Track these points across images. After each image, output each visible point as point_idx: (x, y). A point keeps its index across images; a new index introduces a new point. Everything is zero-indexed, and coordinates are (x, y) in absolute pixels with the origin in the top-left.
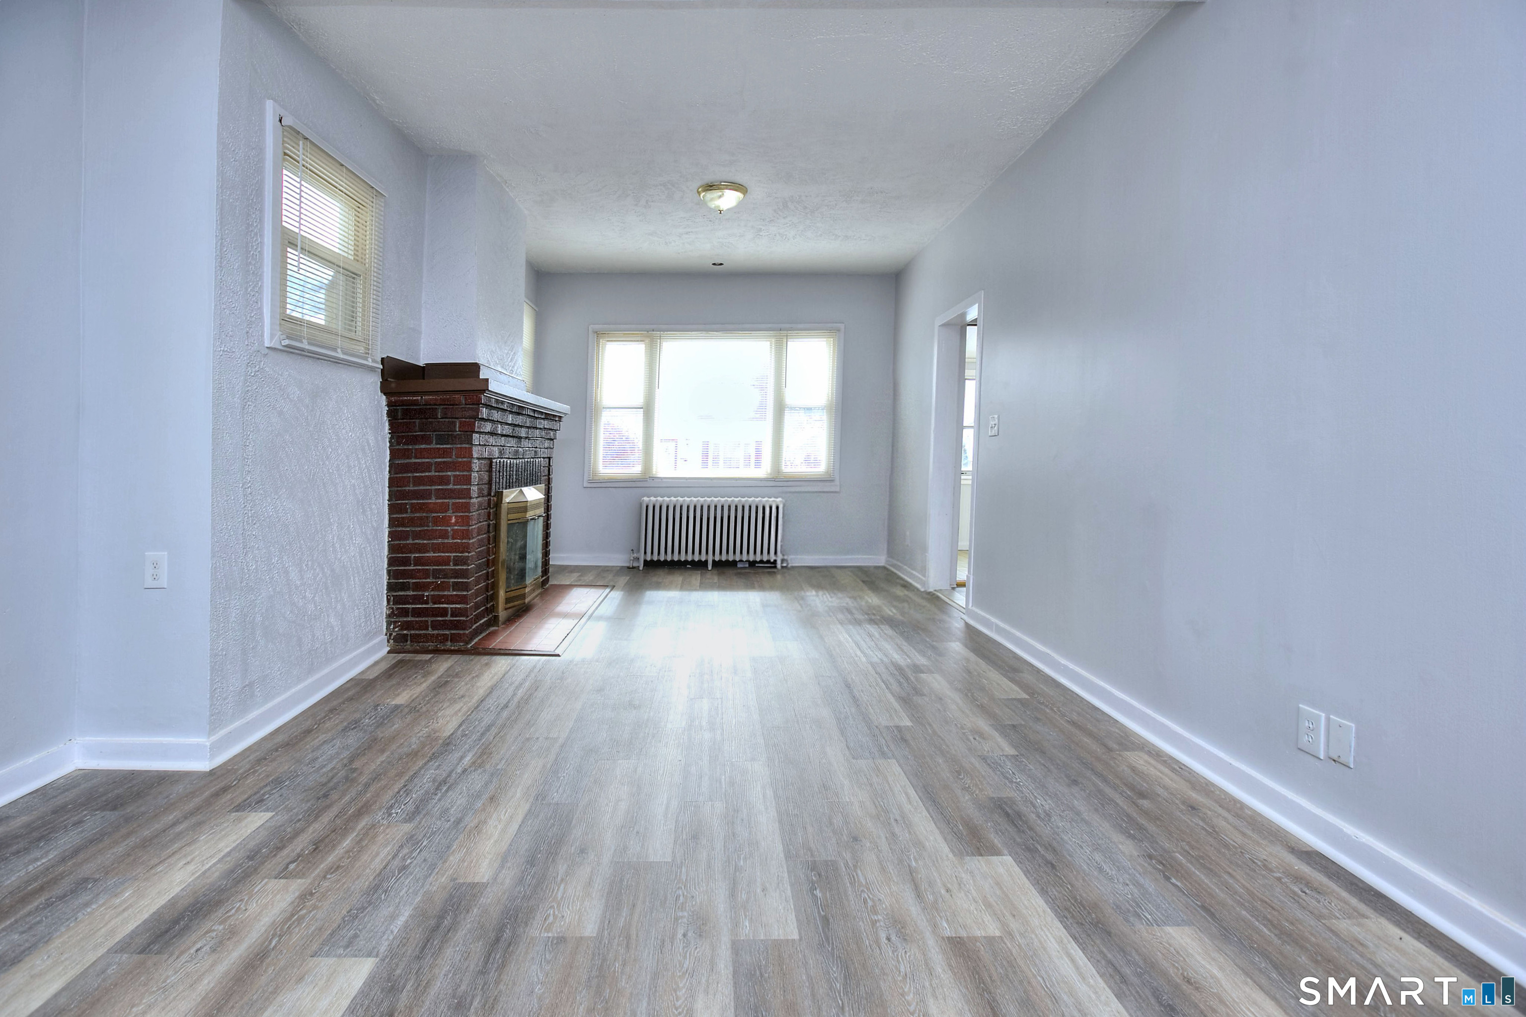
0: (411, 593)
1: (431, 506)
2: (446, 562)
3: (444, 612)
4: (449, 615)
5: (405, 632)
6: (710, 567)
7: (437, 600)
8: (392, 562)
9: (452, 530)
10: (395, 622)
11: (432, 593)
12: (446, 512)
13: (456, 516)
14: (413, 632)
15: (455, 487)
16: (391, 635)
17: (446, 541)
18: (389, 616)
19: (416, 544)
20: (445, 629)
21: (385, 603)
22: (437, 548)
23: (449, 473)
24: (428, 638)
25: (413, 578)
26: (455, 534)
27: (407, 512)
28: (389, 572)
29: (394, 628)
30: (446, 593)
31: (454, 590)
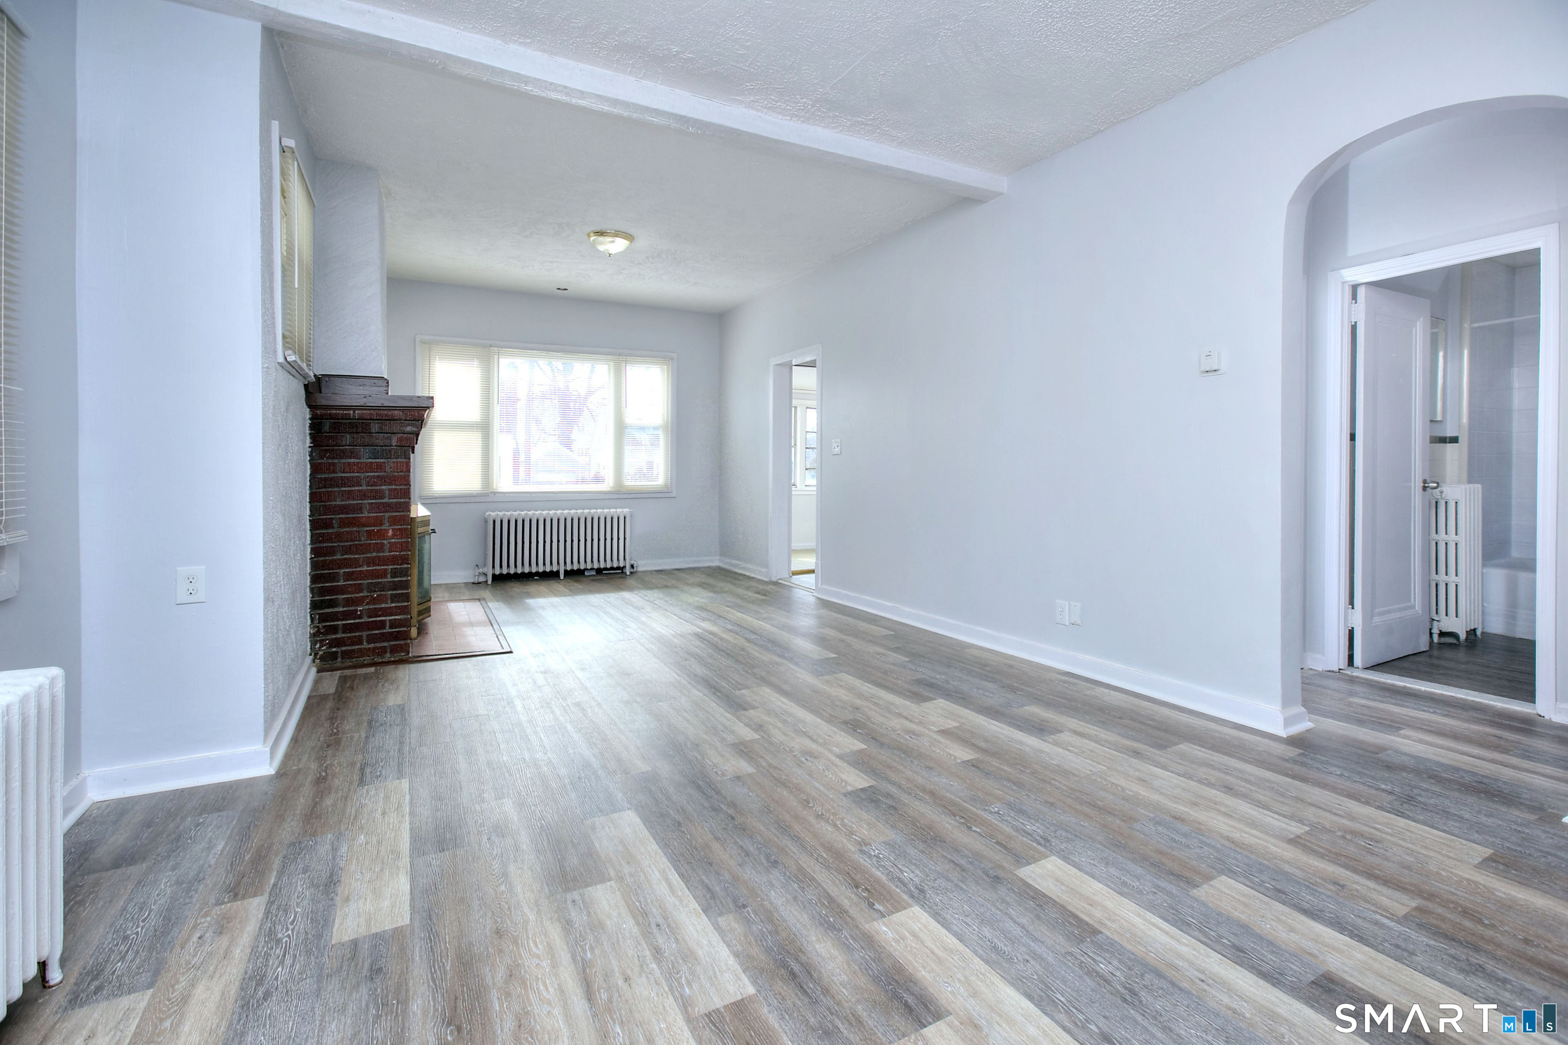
0: (341, 609)
1: (364, 520)
2: (384, 574)
3: (382, 625)
4: (387, 627)
5: (334, 650)
6: (562, 576)
7: (374, 613)
8: (315, 579)
9: (389, 543)
10: (321, 641)
11: (367, 607)
12: (381, 525)
13: (393, 529)
14: (344, 648)
15: (391, 501)
16: (316, 654)
17: (381, 554)
18: (313, 636)
19: (345, 559)
20: (384, 641)
21: (309, 622)
22: (370, 562)
23: (384, 487)
24: (362, 653)
25: (343, 594)
26: (392, 547)
27: (333, 528)
28: (312, 590)
29: (320, 647)
30: (383, 606)
31: (392, 602)
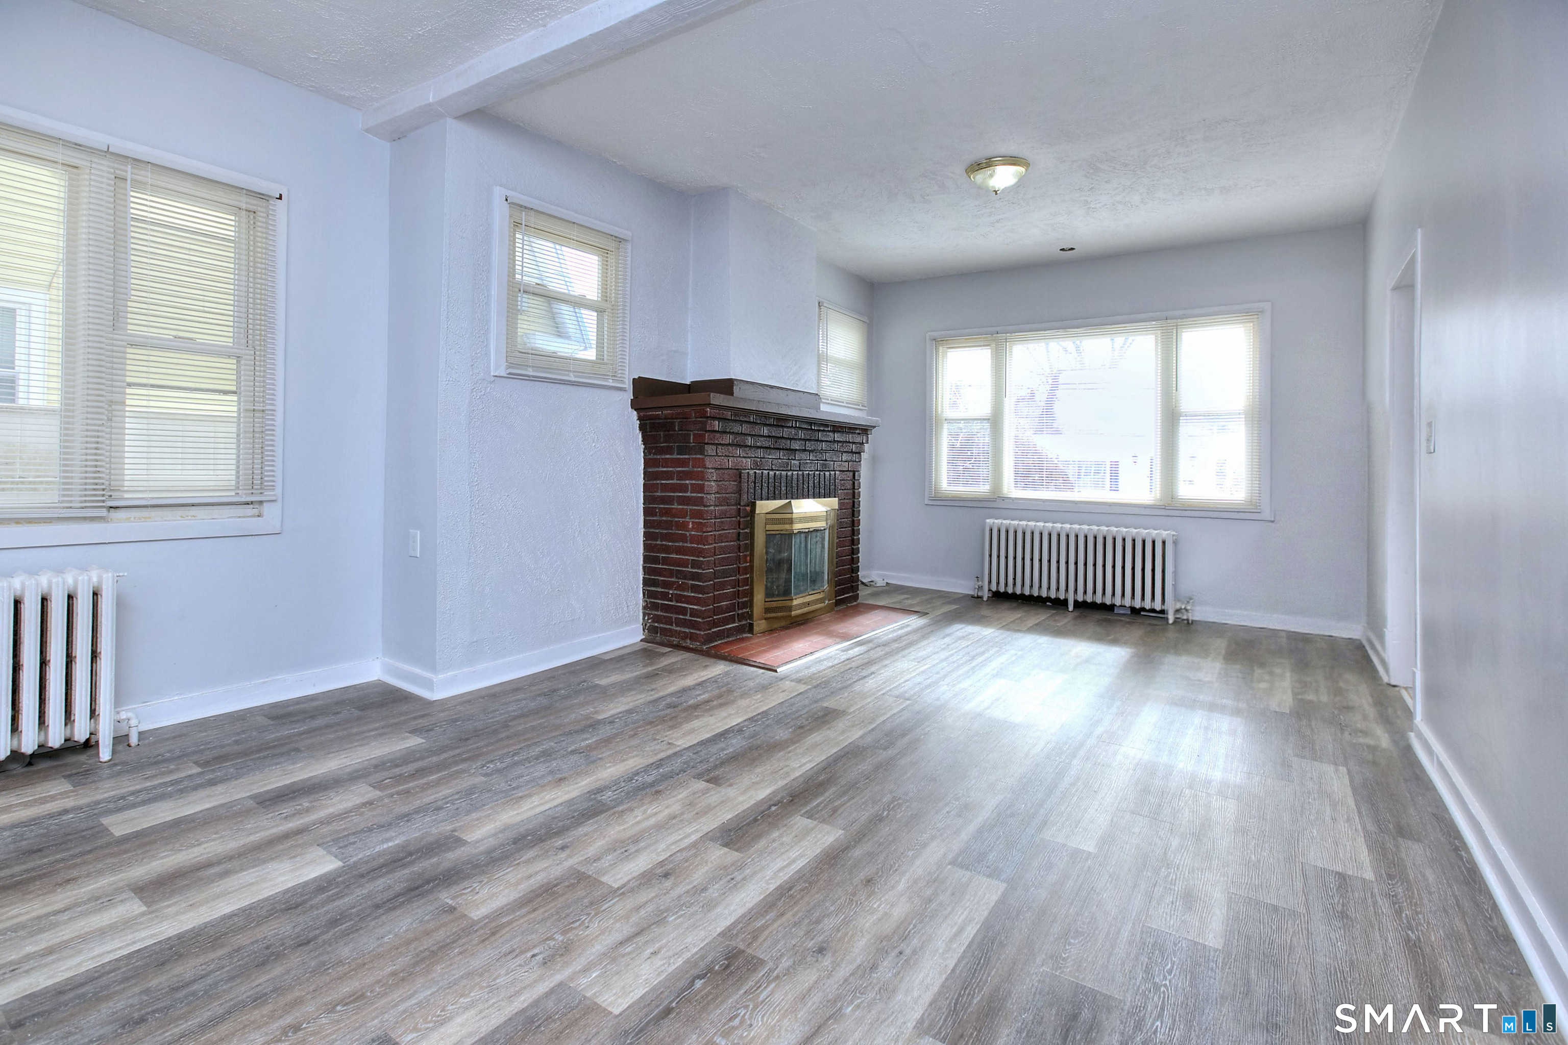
0: (660, 590)
1: (674, 511)
2: (684, 564)
3: (683, 611)
4: (688, 614)
5: (656, 624)
7: (679, 598)
8: (646, 559)
9: (690, 535)
10: (649, 614)
11: (675, 592)
12: (685, 517)
13: (693, 522)
14: (662, 625)
15: (693, 495)
16: (646, 625)
17: (686, 545)
18: (644, 608)
19: (663, 545)
20: (686, 627)
21: (641, 595)
22: (679, 551)
23: (687, 482)
24: (672, 633)
25: (660, 576)
26: (693, 539)
27: (656, 515)
28: (644, 568)
29: (648, 619)
30: (686, 594)
31: (692, 592)
